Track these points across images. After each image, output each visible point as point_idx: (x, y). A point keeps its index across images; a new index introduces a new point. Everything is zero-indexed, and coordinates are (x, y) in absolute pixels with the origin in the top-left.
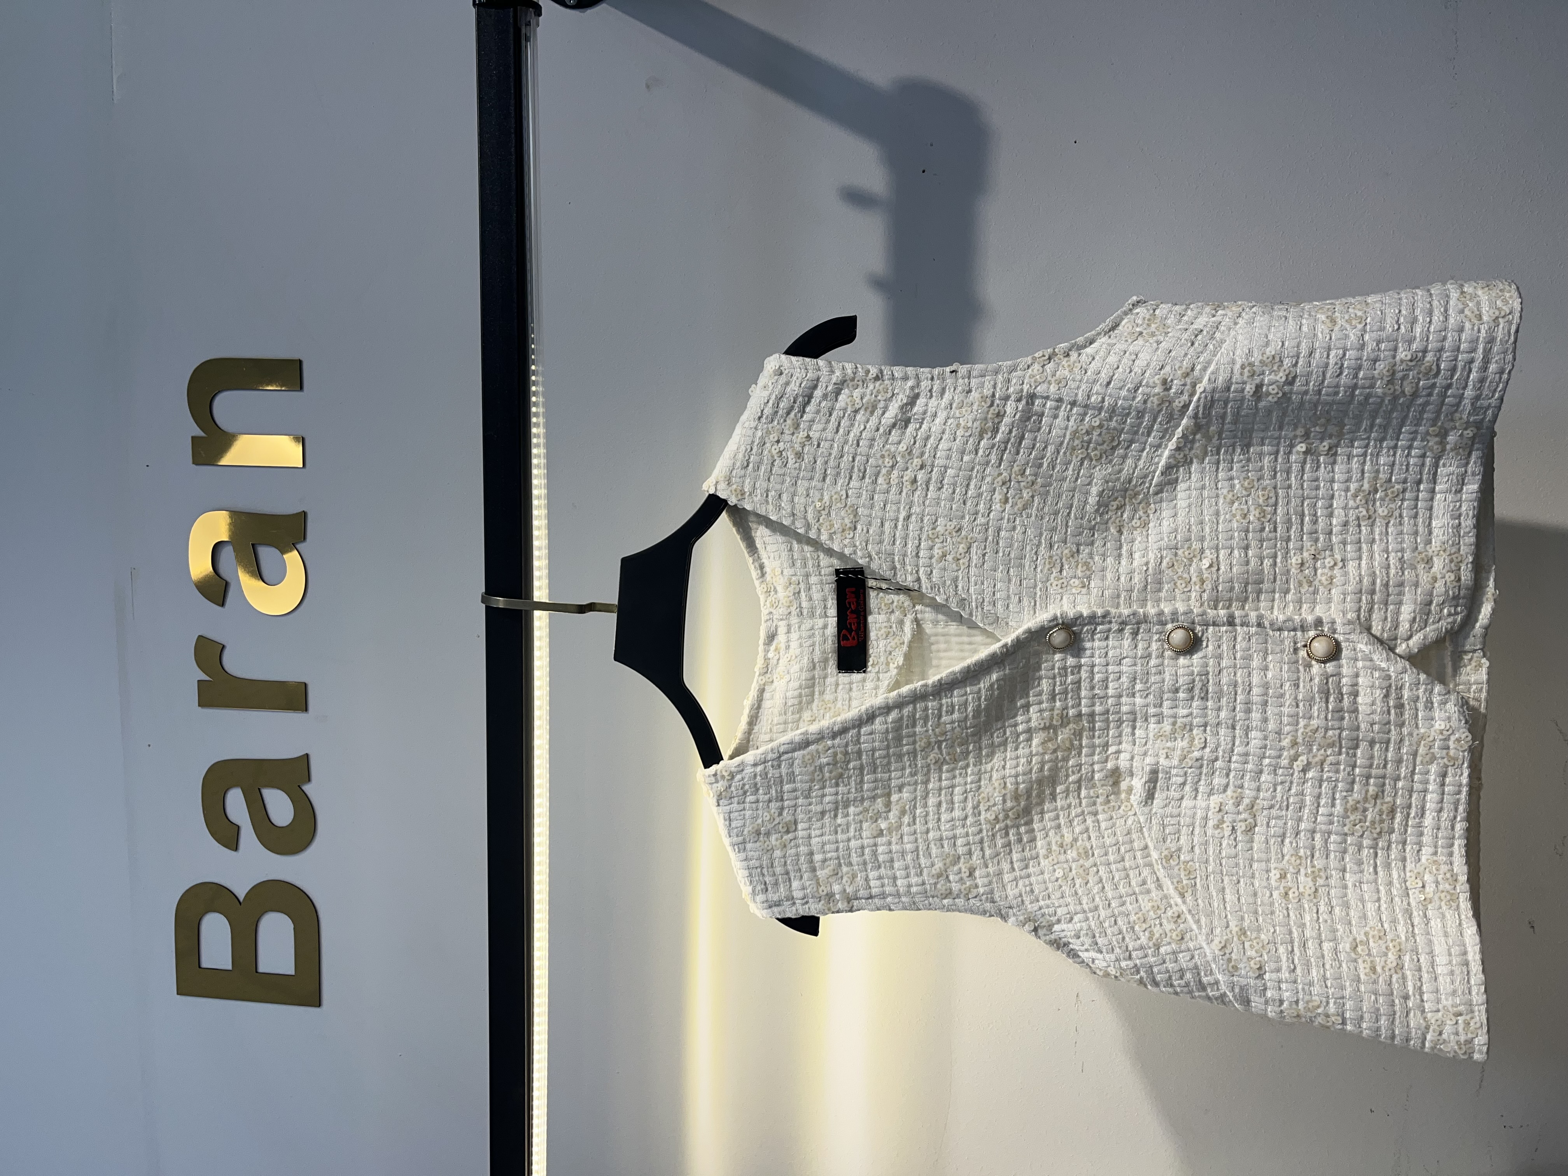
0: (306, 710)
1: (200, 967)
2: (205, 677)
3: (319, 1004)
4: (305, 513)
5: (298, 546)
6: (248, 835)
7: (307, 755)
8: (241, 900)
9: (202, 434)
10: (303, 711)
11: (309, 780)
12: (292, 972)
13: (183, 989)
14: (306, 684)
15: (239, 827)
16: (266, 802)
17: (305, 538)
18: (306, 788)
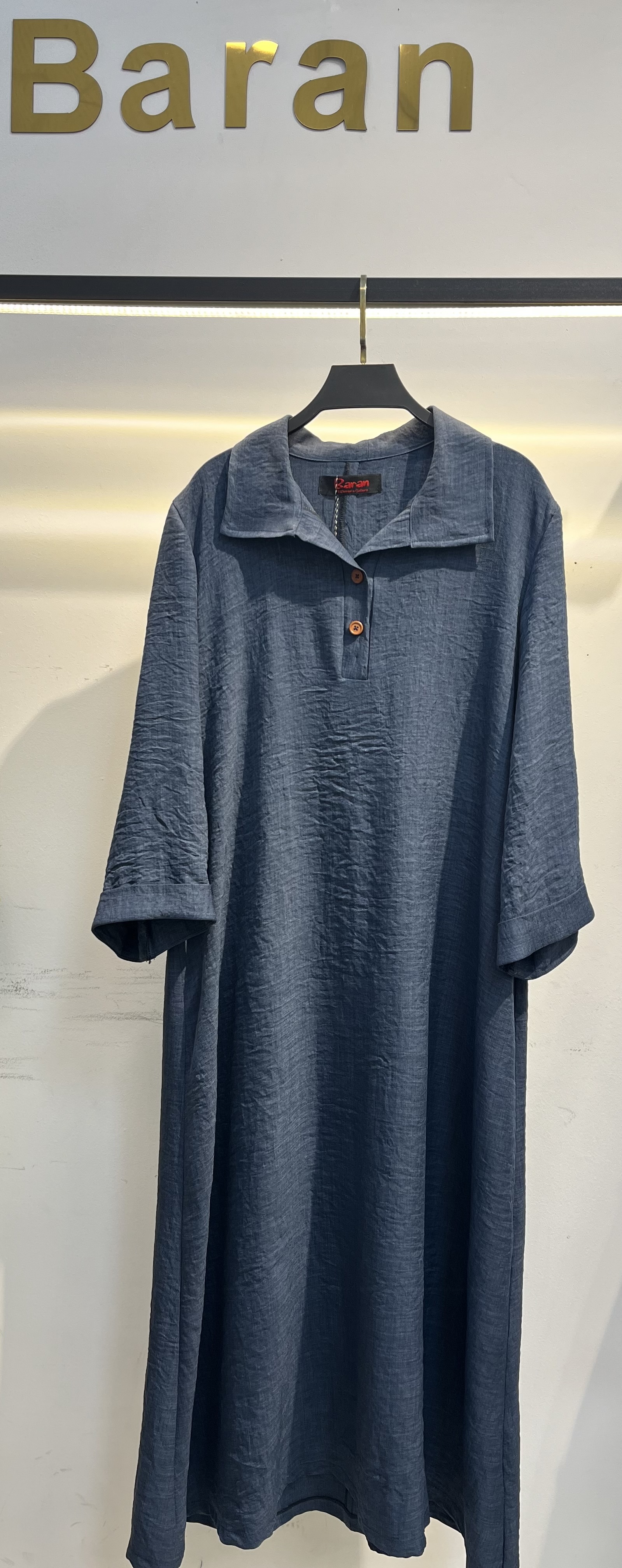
0: (227, 127)
1: (35, 38)
3: (13, 132)
4: (365, 130)
5: (342, 124)
6: (134, 79)
8: (87, 72)
9: (422, 50)
10: (225, 124)
11: (176, 128)
12: (35, 112)
13: (16, 23)
14: (245, 127)
15: (140, 71)
16: (159, 93)
17: (348, 130)
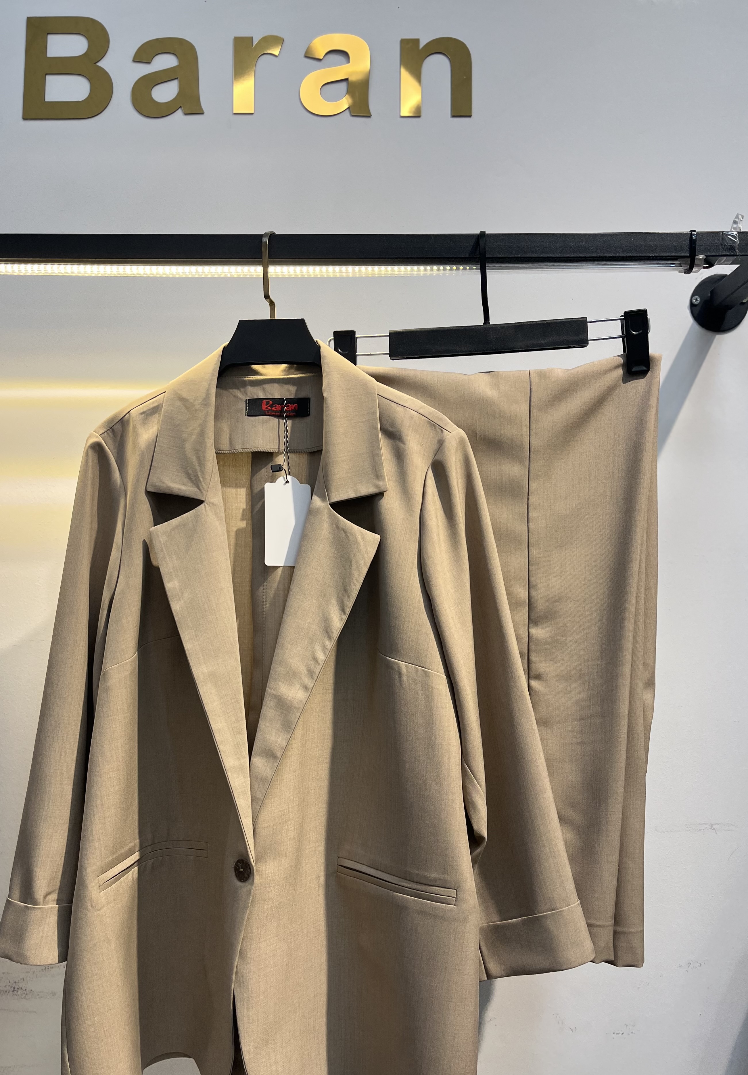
1: (48, 34)
2: (255, 42)
3: (25, 119)
6: (144, 70)
7: (203, 113)
8: (99, 64)
9: (422, 44)
11: (186, 114)
12: (47, 99)
13: (30, 21)
15: (149, 63)
16: (168, 83)
17: (353, 116)
18: (180, 112)
